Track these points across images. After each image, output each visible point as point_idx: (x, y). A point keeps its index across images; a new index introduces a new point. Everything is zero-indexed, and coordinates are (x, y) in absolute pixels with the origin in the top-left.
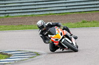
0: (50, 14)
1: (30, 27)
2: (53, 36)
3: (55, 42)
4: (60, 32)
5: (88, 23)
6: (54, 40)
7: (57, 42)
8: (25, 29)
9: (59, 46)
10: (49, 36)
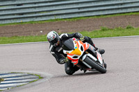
1: (28, 38)
2: (70, 52)
3: (74, 60)
4: (80, 45)
6: (71, 57)
7: (76, 60)
8: (22, 41)
9: (79, 66)
10: (65, 52)
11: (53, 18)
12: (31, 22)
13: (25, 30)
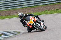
0: (25, 7)
2: (28, 22)
5: (48, 12)
10: (26, 22)
11: (23, 7)
12: (14, 9)
13: (11, 12)
